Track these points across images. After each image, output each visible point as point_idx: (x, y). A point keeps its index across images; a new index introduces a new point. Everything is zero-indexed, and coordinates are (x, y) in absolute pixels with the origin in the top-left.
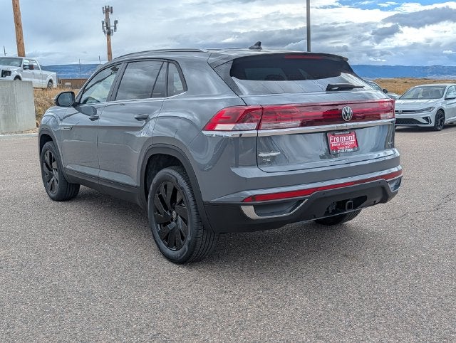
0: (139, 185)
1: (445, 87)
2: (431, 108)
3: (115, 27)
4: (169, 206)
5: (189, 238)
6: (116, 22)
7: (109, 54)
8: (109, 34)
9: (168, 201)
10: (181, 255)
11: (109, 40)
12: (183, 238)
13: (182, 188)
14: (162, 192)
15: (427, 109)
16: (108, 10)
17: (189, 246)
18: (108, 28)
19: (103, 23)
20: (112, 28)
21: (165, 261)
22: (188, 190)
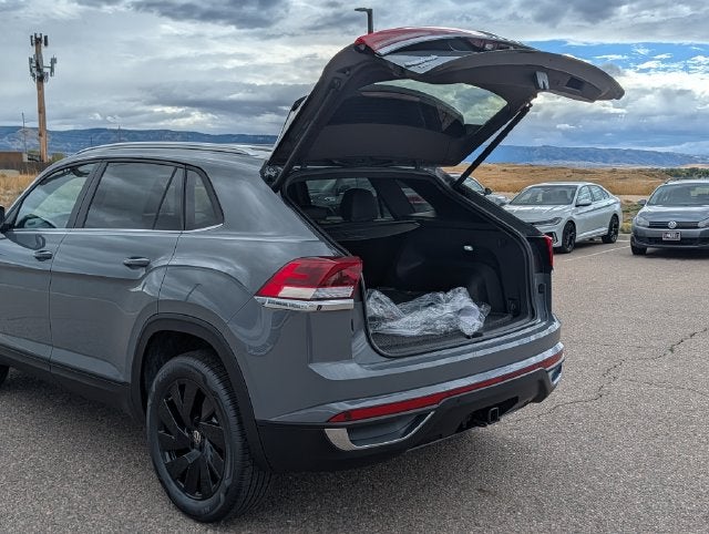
0: (129, 381)
1: (576, 187)
2: (556, 219)
3: (52, 69)
4: (187, 420)
5: (227, 482)
6: (54, 61)
7: (40, 112)
8: (41, 79)
9: (185, 412)
10: (211, 510)
11: (40, 88)
12: (215, 479)
13: (215, 394)
14: (176, 396)
15: (551, 221)
16: (39, 41)
17: (226, 494)
18: (39, 70)
19: (31, 60)
20: (47, 70)
21: (179, 517)
22: (226, 397)
